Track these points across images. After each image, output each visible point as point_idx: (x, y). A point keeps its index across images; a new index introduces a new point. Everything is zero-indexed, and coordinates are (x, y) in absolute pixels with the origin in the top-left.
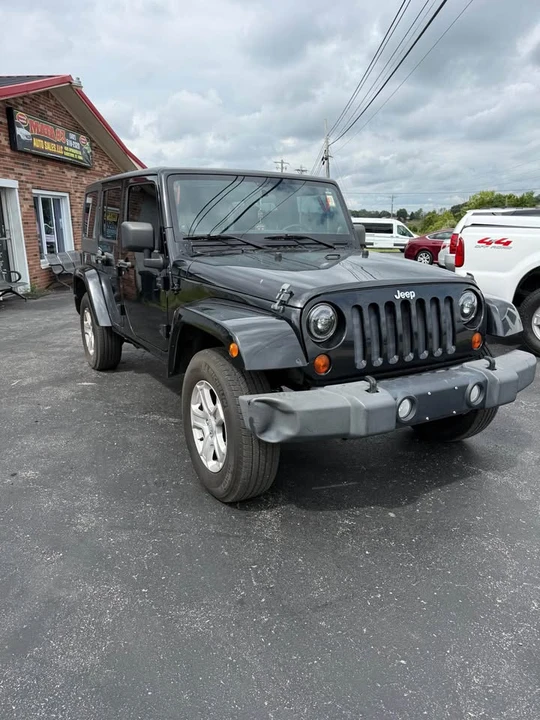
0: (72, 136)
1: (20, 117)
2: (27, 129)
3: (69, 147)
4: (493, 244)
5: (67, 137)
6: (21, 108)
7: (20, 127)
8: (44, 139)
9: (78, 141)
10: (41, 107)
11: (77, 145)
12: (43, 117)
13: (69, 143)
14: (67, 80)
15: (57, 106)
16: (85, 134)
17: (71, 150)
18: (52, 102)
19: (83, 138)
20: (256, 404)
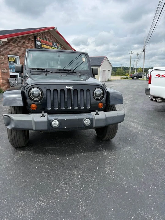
0: (55, 44)
1: (38, 39)
2: (40, 42)
3: (53, 47)
4: (161, 77)
5: (53, 44)
6: (39, 36)
7: (38, 41)
8: (45, 45)
9: (56, 45)
10: (46, 36)
11: (56, 46)
12: (46, 38)
13: (54, 46)
14: (53, 28)
15: (51, 35)
16: (59, 43)
17: (54, 48)
18: (49, 34)
19: (58, 44)
20: (4, 116)
